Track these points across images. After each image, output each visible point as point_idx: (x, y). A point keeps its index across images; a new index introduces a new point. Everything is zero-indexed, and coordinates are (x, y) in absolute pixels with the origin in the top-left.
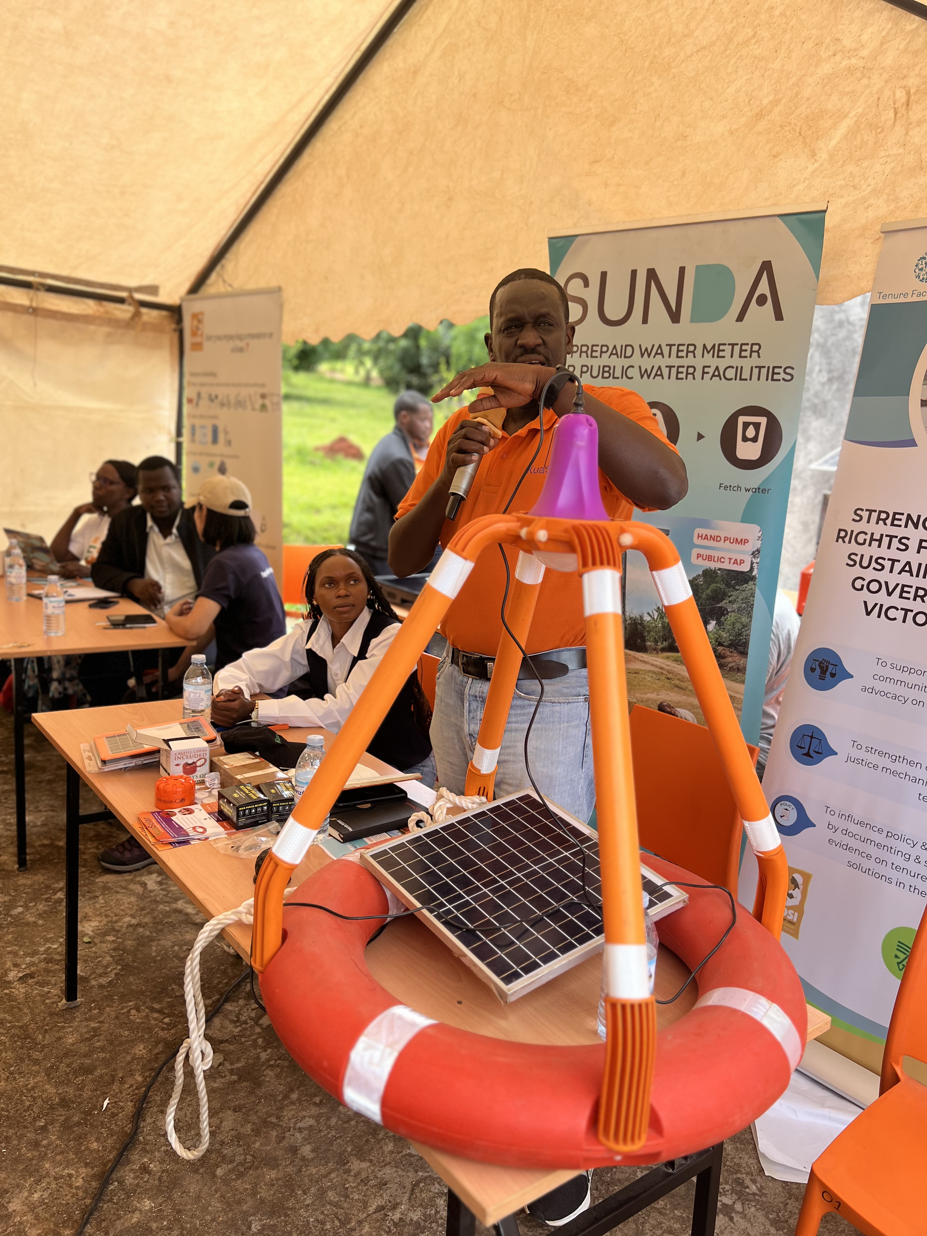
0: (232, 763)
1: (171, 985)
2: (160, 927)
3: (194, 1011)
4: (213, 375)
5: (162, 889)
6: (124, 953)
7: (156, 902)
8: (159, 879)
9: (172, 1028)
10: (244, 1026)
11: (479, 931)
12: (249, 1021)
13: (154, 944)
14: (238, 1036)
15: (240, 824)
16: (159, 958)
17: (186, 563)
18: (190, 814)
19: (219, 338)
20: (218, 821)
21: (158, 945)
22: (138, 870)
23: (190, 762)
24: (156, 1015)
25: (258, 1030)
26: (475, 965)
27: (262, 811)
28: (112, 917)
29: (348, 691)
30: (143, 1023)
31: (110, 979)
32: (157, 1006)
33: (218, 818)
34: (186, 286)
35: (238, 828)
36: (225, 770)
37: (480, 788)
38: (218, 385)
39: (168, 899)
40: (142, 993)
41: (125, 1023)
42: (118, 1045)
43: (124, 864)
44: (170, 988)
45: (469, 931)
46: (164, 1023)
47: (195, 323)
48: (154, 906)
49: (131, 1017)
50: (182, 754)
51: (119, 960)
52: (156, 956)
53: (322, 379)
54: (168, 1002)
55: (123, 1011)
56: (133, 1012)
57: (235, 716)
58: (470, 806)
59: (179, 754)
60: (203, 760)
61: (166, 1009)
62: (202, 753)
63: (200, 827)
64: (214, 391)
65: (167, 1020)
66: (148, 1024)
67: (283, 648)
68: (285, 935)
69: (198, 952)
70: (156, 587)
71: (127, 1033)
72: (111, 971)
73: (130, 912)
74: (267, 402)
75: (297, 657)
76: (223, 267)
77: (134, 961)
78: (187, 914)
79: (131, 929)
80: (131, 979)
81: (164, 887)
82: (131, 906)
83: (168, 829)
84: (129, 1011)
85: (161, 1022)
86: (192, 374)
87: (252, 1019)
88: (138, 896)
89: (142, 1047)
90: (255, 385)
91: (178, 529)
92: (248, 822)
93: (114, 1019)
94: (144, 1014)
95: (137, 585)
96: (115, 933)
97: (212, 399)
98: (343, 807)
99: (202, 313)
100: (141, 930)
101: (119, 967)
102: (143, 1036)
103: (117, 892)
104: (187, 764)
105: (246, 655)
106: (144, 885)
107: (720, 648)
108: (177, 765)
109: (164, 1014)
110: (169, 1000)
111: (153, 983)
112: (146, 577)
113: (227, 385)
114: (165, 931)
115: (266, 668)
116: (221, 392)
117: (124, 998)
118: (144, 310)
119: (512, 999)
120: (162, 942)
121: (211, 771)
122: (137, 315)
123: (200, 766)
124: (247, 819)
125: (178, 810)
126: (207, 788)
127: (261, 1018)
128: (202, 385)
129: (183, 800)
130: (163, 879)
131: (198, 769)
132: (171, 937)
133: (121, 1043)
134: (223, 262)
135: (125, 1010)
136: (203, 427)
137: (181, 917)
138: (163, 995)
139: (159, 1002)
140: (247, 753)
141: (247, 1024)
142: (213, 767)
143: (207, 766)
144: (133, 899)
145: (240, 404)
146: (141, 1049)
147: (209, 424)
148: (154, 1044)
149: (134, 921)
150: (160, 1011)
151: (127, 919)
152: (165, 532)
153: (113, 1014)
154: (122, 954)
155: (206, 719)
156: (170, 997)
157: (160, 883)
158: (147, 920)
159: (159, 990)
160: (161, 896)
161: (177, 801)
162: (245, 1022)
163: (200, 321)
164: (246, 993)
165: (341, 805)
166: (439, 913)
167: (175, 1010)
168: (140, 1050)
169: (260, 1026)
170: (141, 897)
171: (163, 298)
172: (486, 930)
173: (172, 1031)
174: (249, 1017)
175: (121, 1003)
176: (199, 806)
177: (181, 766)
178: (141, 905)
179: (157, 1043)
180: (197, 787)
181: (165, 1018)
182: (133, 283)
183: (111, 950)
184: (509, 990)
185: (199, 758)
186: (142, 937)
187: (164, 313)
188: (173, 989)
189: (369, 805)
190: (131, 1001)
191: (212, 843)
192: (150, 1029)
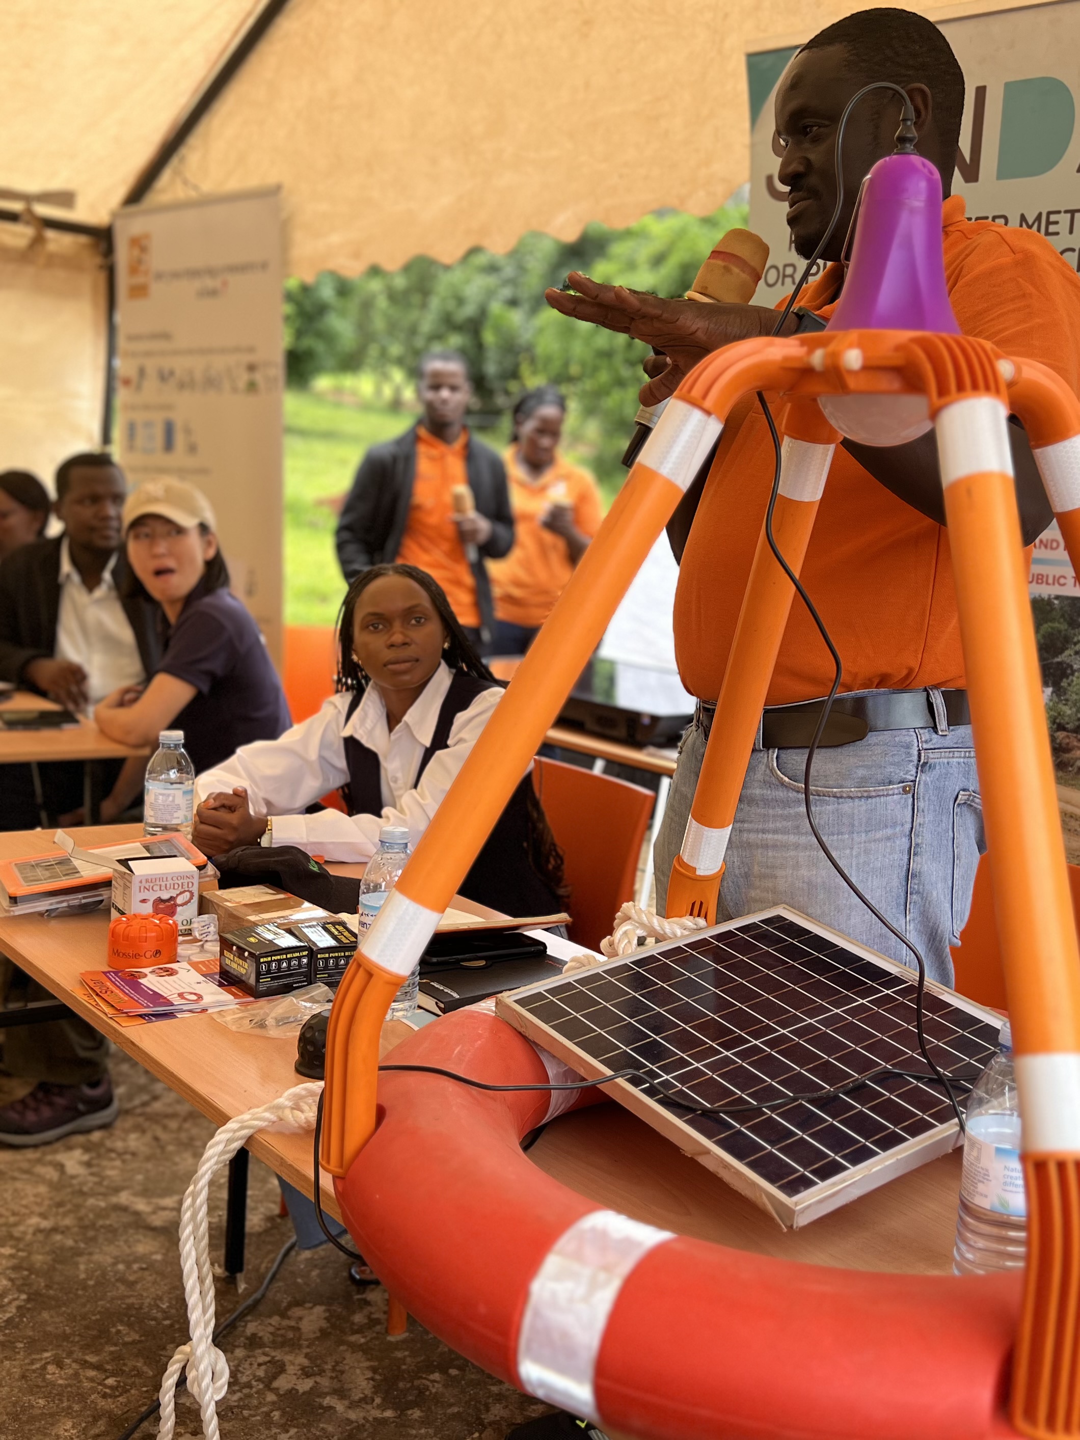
0: (238, 900)
1: (114, 1326)
2: (91, 1233)
3: (198, 1291)
4: (165, 336)
5: (92, 1174)
6: (31, 1273)
7: (81, 1193)
8: (86, 1157)
9: (121, 1395)
10: (246, 1391)
11: (725, 1113)
12: (254, 1383)
13: (82, 1259)
14: (238, 1407)
15: (262, 988)
16: (91, 1283)
17: (126, 634)
18: (171, 975)
19: (176, 275)
20: (221, 985)
21: (89, 1261)
22: (47, 1143)
23: (165, 896)
24: (91, 1373)
25: (271, 1397)
26: (727, 1166)
27: (300, 966)
28: (7, 1217)
29: (422, 801)
30: (69, 1385)
31: (8, 1315)
32: (92, 1359)
33: (219, 982)
34: (121, 192)
35: (255, 993)
36: (226, 909)
37: (693, 904)
38: (176, 353)
39: (102, 1190)
40: (65, 1337)
41: (38, 1386)
42: (27, 1422)
43: (26, 1132)
44: (113, 1330)
45: (706, 1113)
46: (106, 1386)
47: (136, 252)
48: (78, 1200)
49: (48, 1376)
50: (151, 882)
51: (23, 1285)
52: (85, 1280)
53: (320, 398)
54: (111, 1353)
55: (34, 1367)
56: (51, 1368)
57: (231, 838)
58: (679, 932)
59: (147, 881)
60: (187, 894)
61: (108, 1363)
62: (186, 881)
63: (191, 993)
64: (167, 363)
65: (110, 1381)
66: (78, 1388)
67: (305, 740)
68: (381, 1113)
69: (204, 1181)
70: (77, 675)
71: (42, 1402)
72: (10, 1303)
73: (37, 1209)
74: (258, 377)
75: (328, 754)
76: (182, 160)
77: (48, 1287)
78: (137, 1214)
79: (40, 1237)
80: (45, 1315)
81: (94, 1170)
82: (39, 1200)
83: (136, 996)
84: (44, 1368)
85: (99, 1384)
86: (131, 338)
87: (259, 1380)
88: (51, 1184)
89: (69, 1424)
90: (237, 350)
91: (114, 573)
92: (275, 983)
93: (17, 1380)
94: (71, 1371)
95: (44, 670)
96: (12, 1243)
97: (164, 377)
98: (438, 964)
99: (147, 236)
100: (58, 1237)
101: (24, 1297)
102: (70, 1407)
103: (14, 1179)
104: (160, 901)
105: (241, 751)
106: (60, 1167)
107: (1061, 735)
108: (144, 901)
109: (106, 1371)
110: (113, 1349)
111: (84, 1323)
112: (58, 657)
113: (190, 352)
114: (100, 1240)
115: (277, 771)
116: (180, 364)
117: (33, 1346)
118: (50, 234)
119: (802, 1221)
120: (96, 1257)
121: (200, 913)
122: (38, 240)
123: (182, 905)
124: (273, 979)
125: (150, 969)
126: (196, 940)
127: (275, 1377)
128: (148, 354)
129: (158, 952)
130: (92, 1159)
131: (179, 909)
132: (112, 1250)
133: (32, 1419)
134: (183, 151)
135: (38, 1366)
136: (148, 425)
137: (126, 1218)
138: (103, 1341)
139: (97, 1352)
140: (262, 887)
141: (251, 1387)
142: (204, 907)
143: (194, 905)
144: (42, 1189)
145: (211, 382)
146: (68, 1427)
147: (158, 418)
148: (90, 1419)
149: (46, 1224)
150: (98, 1367)
151: (34, 1220)
152: (91, 581)
153: (17, 1371)
154: (28, 1276)
155: (184, 838)
156: (115, 1345)
157: (88, 1164)
158: (68, 1221)
159: (95, 1333)
160: (90, 1185)
161: (148, 954)
162: (249, 1385)
163: (143, 249)
164: (247, 1338)
165: (435, 960)
166: (652, 1085)
167: (125, 1365)
168: (66, 1430)
169: (275, 1391)
170: (55, 1187)
171: (80, 214)
172: (739, 1111)
173: (121, 1399)
174: (255, 1376)
175: (30, 1354)
176: (185, 964)
177: (150, 904)
178: (58, 1199)
179: (95, 1419)
180: (180, 939)
181: (107, 1378)
182: (32, 186)
183: (8, 1268)
184: (796, 1204)
185: (180, 889)
186: (62, 1248)
187: (83, 239)
188: (119, 1332)
189: (482, 963)
190: (46, 1351)
191: (215, 1016)
192: (82, 1397)
